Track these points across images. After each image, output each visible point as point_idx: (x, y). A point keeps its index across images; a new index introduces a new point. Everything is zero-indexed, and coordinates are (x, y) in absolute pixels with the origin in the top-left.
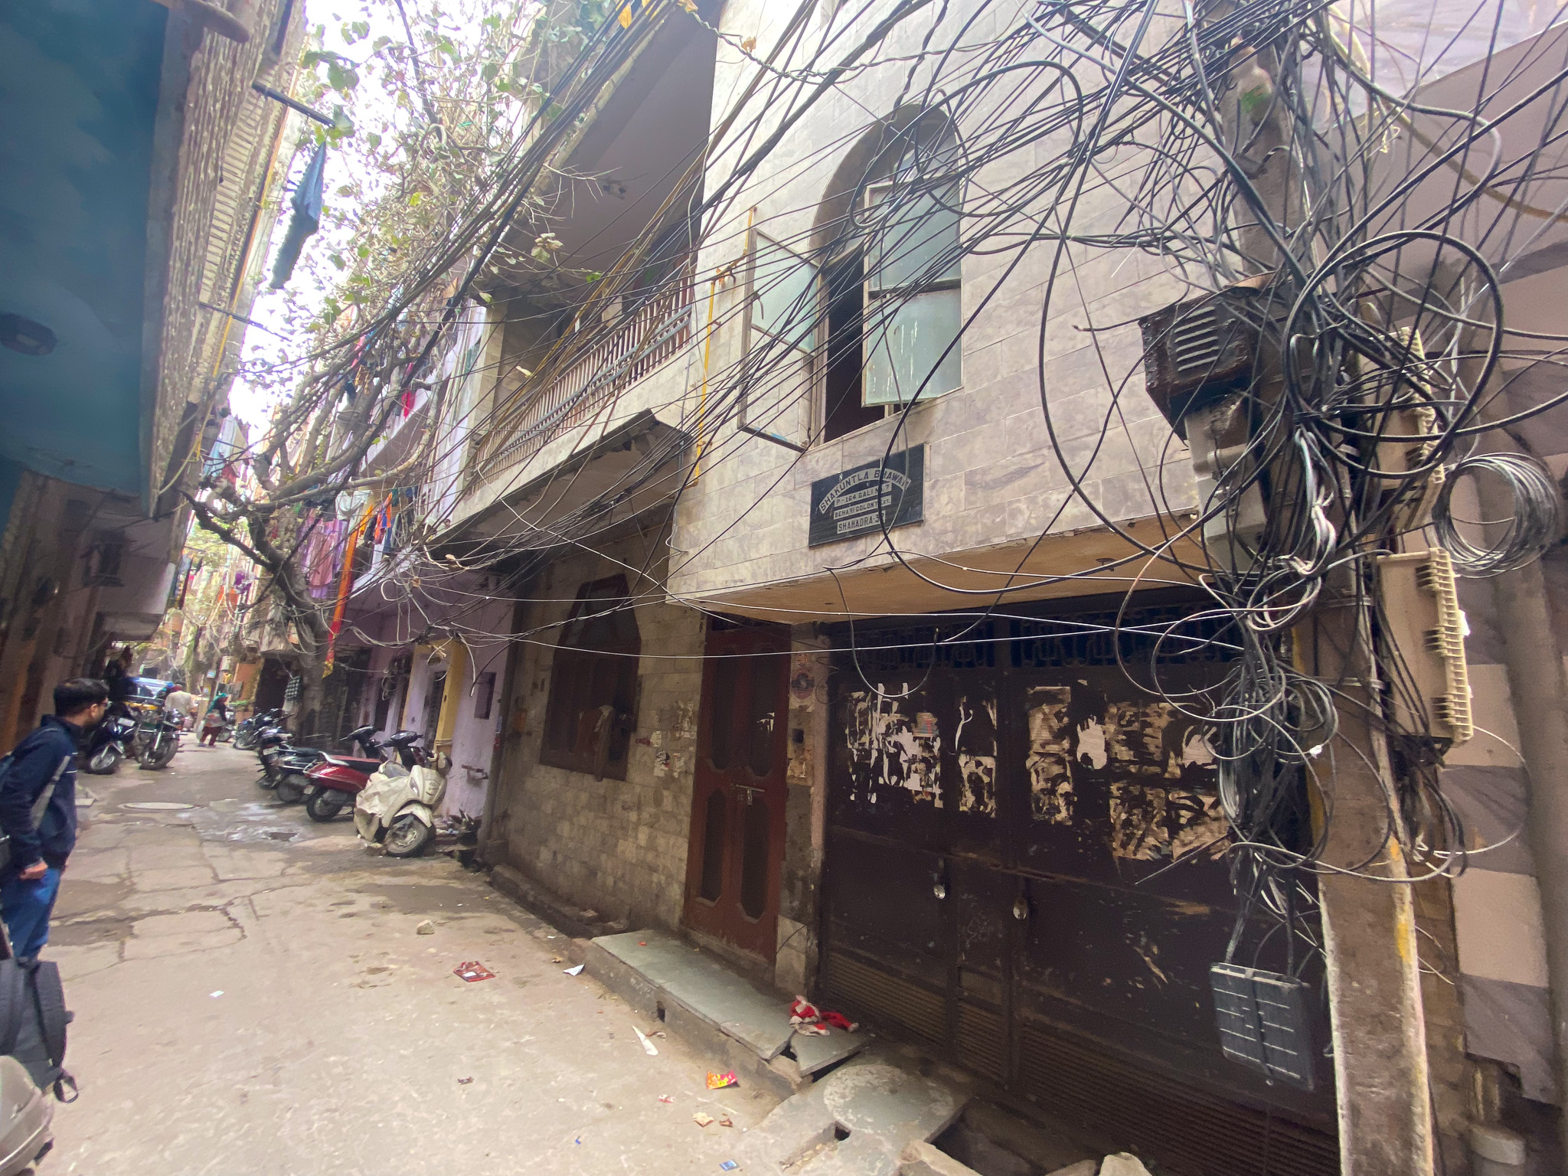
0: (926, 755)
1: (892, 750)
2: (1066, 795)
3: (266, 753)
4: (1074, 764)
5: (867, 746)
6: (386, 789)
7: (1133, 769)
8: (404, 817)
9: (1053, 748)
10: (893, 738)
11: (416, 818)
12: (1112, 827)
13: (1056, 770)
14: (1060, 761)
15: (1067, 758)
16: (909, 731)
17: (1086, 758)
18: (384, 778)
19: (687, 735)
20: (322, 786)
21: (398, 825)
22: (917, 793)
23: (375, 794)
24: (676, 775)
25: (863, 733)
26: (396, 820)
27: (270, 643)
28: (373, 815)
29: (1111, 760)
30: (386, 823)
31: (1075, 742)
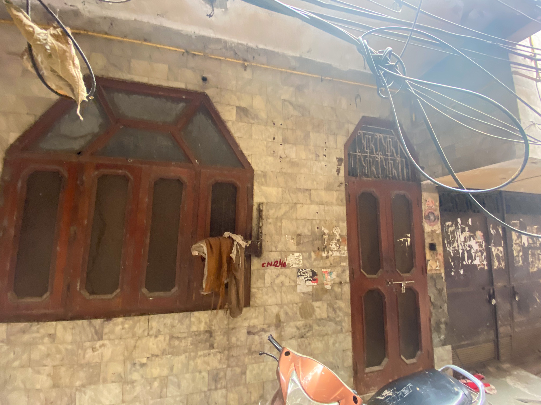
0: (481, 249)
1: (468, 249)
2: (521, 256)
4: (522, 245)
5: (457, 248)
7: (532, 246)
9: (518, 241)
10: (468, 243)
12: (529, 263)
13: (519, 248)
14: (519, 246)
15: (521, 244)
16: (474, 239)
17: (524, 244)
19: (337, 254)
22: (479, 265)
24: (328, 287)
25: (453, 242)
29: (529, 243)
31: (521, 239)
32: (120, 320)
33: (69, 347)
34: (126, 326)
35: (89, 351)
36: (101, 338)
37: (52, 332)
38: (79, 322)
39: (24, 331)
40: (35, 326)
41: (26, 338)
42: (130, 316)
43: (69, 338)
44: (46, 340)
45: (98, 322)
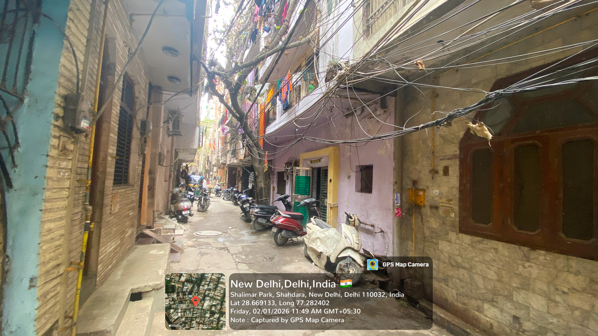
3: (244, 206)
6: (323, 235)
8: (344, 258)
11: (353, 260)
18: (318, 228)
20: (281, 228)
21: (342, 263)
23: (317, 238)
26: (338, 259)
27: (230, 161)
28: (321, 253)
30: (333, 260)
32: (543, 252)
33: (507, 259)
34: (548, 258)
35: (521, 266)
36: (528, 261)
37: (496, 247)
38: (513, 245)
39: (480, 242)
40: (486, 241)
41: (481, 246)
42: (550, 251)
43: (507, 254)
44: (492, 251)
45: (526, 249)
